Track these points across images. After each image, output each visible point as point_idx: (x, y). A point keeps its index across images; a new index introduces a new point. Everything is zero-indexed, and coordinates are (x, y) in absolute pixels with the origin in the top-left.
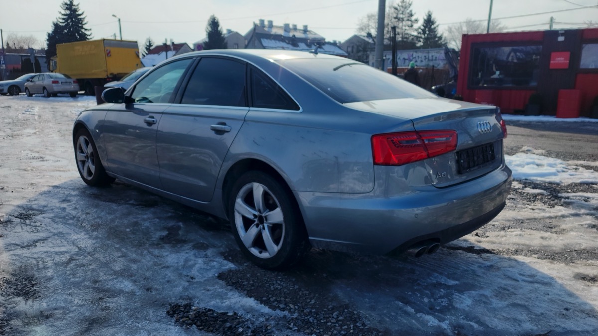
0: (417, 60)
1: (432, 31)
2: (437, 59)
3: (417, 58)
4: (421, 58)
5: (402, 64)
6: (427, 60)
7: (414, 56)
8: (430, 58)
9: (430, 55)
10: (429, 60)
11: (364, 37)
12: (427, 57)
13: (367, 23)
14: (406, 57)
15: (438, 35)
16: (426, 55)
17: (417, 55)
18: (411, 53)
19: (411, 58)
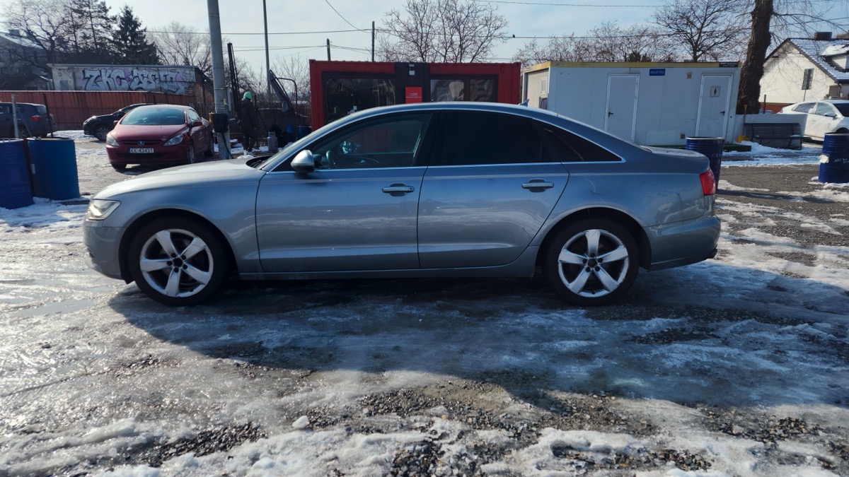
0: (141, 80)
1: (137, 36)
2: (174, 80)
3: (141, 77)
4: (147, 77)
5: (117, 86)
6: (157, 81)
7: (135, 74)
8: (163, 79)
9: (162, 74)
10: (160, 81)
11: (7, 35)
12: (157, 77)
13: (23, 14)
14: (122, 75)
15: (149, 43)
16: (155, 73)
17: (140, 73)
18: (130, 69)
19: (131, 77)
